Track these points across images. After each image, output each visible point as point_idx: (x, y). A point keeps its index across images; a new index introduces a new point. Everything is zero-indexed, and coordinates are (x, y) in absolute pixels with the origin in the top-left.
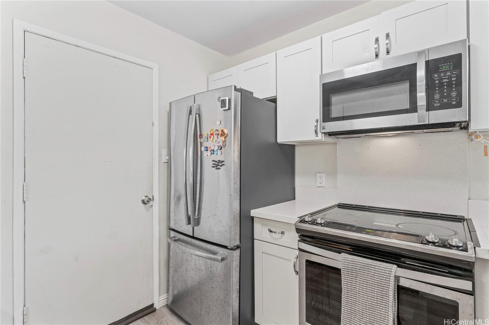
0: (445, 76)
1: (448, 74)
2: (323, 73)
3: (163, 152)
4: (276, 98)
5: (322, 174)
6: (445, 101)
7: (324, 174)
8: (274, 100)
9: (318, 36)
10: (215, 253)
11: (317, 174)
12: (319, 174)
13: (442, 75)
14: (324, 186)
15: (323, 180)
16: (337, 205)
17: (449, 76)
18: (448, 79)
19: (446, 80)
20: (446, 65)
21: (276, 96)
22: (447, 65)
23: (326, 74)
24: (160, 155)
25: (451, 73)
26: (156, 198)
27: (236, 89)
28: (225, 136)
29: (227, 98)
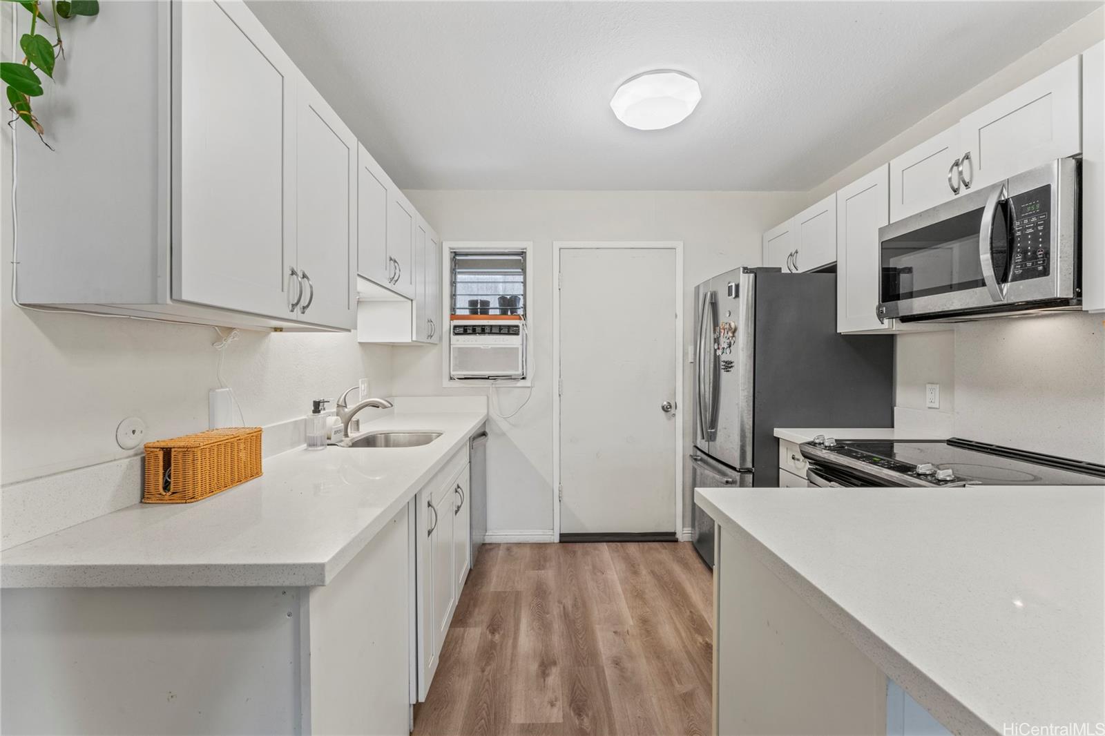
0: (1029, 223)
1: (1034, 219)
2: (891, 223)
3: (690, 349)
4: (836, 265)
5: (934, 386)
6: (1029, 264)
7: (938, 386)
8: (832, 269)
9: (884, 164)
10: (724, 474)
11: (927, 385)
12: (930, 385)
13: (1026, 221)
14: (938, 407)
15: (933, 396)
16: (947, 441)
17: (1034, 223)
18: (1033, 228)
19: (1031, 230)
20: (1031, 205)
21: (836, 262)
22: (1033, 204)
23: (895, 223)
24: (685, 354)
25: (1037, 217)
26: (680, 405)
27: (746, 270)
28: (733, 330)
29: (733, 284)
